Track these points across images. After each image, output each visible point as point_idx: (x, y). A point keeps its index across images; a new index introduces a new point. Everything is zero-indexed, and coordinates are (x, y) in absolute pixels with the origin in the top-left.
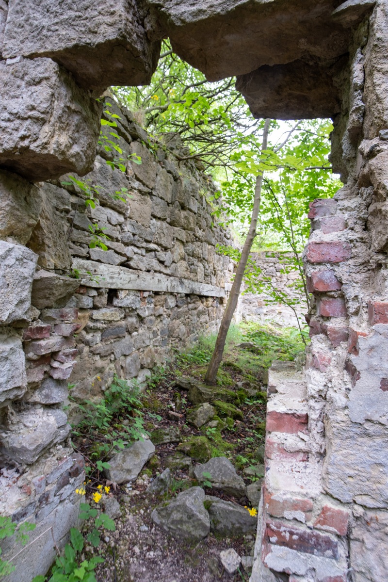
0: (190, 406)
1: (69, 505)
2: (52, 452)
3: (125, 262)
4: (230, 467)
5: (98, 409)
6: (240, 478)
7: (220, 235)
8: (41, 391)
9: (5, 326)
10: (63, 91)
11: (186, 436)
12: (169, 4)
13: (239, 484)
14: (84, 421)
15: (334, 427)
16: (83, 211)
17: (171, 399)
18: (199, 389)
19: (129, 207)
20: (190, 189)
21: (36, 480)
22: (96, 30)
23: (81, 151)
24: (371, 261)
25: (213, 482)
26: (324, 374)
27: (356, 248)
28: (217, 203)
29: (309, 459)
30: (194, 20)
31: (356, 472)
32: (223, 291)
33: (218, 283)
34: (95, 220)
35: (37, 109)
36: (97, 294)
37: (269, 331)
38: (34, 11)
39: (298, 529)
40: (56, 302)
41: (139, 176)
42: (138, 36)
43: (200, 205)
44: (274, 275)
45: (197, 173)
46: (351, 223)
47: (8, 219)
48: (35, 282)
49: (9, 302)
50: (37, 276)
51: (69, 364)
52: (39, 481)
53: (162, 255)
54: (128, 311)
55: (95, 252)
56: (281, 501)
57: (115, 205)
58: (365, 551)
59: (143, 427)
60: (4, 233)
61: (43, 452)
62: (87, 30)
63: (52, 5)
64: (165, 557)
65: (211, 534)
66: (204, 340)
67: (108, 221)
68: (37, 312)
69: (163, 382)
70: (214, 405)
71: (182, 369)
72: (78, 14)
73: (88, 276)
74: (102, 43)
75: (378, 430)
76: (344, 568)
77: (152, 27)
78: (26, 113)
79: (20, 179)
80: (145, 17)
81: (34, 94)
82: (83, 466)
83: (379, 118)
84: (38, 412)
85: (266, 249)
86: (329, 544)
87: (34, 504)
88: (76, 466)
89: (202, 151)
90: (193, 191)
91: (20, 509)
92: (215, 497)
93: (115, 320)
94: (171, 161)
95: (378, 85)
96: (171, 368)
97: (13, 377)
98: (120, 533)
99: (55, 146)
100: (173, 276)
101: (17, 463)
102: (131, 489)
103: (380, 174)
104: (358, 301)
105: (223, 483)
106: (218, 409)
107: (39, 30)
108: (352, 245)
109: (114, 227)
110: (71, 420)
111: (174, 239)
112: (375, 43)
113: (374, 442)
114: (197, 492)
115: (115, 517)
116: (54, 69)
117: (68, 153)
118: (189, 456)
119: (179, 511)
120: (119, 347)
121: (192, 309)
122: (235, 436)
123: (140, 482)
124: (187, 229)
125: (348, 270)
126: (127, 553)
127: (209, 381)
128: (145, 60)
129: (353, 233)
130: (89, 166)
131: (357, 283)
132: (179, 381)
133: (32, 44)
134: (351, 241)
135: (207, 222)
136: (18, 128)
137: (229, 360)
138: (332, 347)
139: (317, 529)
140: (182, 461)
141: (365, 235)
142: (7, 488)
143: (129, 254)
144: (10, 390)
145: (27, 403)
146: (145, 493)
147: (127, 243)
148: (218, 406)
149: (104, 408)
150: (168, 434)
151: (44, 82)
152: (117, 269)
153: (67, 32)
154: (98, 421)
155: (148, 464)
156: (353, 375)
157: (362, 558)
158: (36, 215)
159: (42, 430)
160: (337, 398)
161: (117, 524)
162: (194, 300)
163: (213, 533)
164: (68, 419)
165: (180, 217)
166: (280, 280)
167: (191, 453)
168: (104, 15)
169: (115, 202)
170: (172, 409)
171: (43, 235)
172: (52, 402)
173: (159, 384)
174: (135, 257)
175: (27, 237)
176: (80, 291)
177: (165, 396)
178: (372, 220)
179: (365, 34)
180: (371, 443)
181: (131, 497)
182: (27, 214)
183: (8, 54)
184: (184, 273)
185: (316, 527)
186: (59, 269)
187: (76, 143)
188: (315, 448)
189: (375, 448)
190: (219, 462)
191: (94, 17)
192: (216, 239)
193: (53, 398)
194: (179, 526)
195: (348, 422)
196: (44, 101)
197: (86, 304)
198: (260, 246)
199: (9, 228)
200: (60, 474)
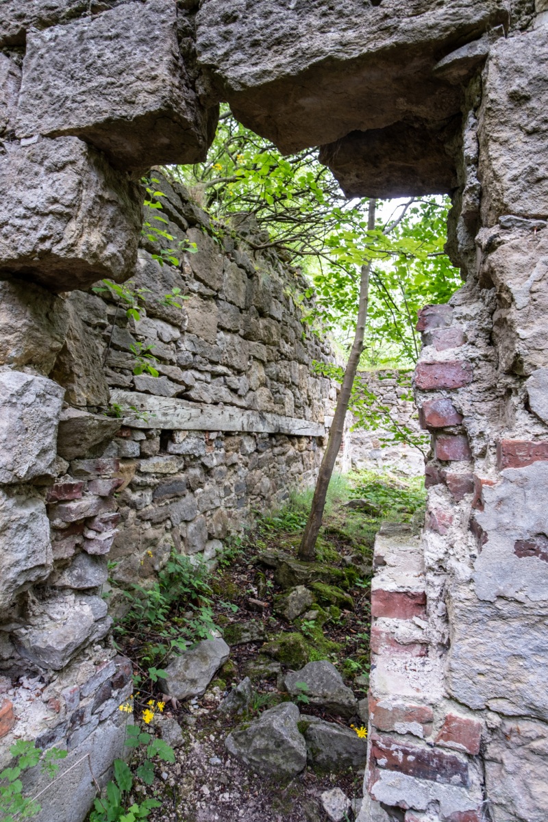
0: (279, 590)
1: (111, 728)
2: (88, 654)
3: (183, 392)
4: (334, 674)
5: (150, 596)
6: (350, 689)
7: (316, 350)
8: (71, 572)
9: (23, 484)
10: (93, 176)
11: (273, 633)
12: (226, 65)
13: (348, 698)
14: (132, 614)
15: (456, 607)
16: (124, 326)
17: (252, 581)
18: (290, 567)
19: (186, 317)
20: (271, 287)
21: (66, 692)
22: (133, 99)
23: (119, 251)
24: (498, 385)
25: (310, 696)
26: (445, 537)
27: (479, 368)
28: (311, 305)
29: (429, 653)
30: (257, 83)
31: (489, 667)
32: (322, 428)
33: (314, 417)
34: (140, 337)
35: (61, 201)
36: (145, 438)
37: (389, 483)
38: (55, 78)
39: (415, 747)
40: (89, 450)
41: (199, 274)
42: (187, 103)
43: (286, 310)
44: (394, 402)
45: (280, 266)
46: (470, 335)
47: (25, 342)
48: (62, 424)
49: (28, 452)
50: (64, 416)
51: (109, 533)
52: (71, 692)
53: (235, 381)
54: (189, 460)
55: (141, 380)
56: (390, 709)
57: (168, 315)
58: (505, 775)
59: (211, 620)
60: (21, 361)
61: (75, 654)
62: (122, 99)
63: (77, 70)
64: (244, 801)
65: (309, 768)
66: (297, 498)
67: (158, 337)
68: (65, 465)
69: (241, 557)
70: (311, 589)
71: (266, 539)
72: (110, 80)
73: (133, 414)
74: (142, 116)
75: (514, 609)
76: (477, 799)
77: (205, 90)
78: (47, 208)
79: (40, 290)
80: (196, 78)
81: (57, 183)
82: (130, 673)
83: (499, 200)
84: (68, 600)
85: (381, 367)
86: (456, 767)
87: (64, 724)
88: (121, 673)
89: (287, 235)
90: (276, 291)
91: (45, 730)
92: (313, 717)
93: (172, 472)
94: (243, 252)
95: (495, 159)
96: (251, 538)
97: (34, 552)
98: (182, 767)
99: (84, 248)
100: (250, 409)
101: (41, 669)
102: (197, 707)
103: (502, 272)
104: (484, 439)
105: (325, 697)
106: (318, 594)
107: (62, 101)
108: (474, 365)
109: (166, 346)
110: (113, 612)
111: (250, 359)
112: (488, 106)
113: (510, 626)
114: (287, 709)
115: (175, 745)
116: (82, 149)
117: (101, 256)
118: (278, 661)
119: (263, 736)
120: (178, 510)
121: (278, 455)
122: (342, 631)
123: (209, 696)
124: (268, 344)
125: (469, 398)
126: (192, 795)
127: (305, 555)
128: (198, 132)
129: (475, 349)
130: (129, 270)
131: (482, 415)
132: (262, 556)
133: (53, 119)
134: (473, 360)
135: (296, 332)
136: (37, 226)
137: (333, 524)
138: (455, 502)
139: (438, 746)
140: (267, 668)
141: (490, 352)
142: (28, 703)
143: (188, 382)
144: (31, 569)
145: (54, 588)
146: (216, 713)
147: (185, 366)
148: (318, 590)
149: (157, 595)
150: (247, 631)
151: (70, 167)
152: (171, 402)
153: (97, 103)
154: (150, 613)
155: (219, 672)
156: (479, 537)
157: (501, 785)
158: (61, 335)
159: (74, 624)
160: (460, 569)
161: (179, 754)
162: (281, 441)
163: (312, 766)
164: (109, 610)
165: (257, 328)
166: (403, 409)
167: (279, 657)
168: (143, 81)
169: (168, 311)
170: (253, 596)
171: (72, 360)
172: (87, 585)
173: (234, 560)
174: (197, 385)
175: (50, 364)
176: (121, 433)
177: (244, 577)
178: (497, 332)
179: (477, 93)
180: (506, 628)
181: (197, 717)
182: (49, 335)
183: (23, 133)
184: (266, 404)
185: (438, 743)
186: (93, 406)
187: (112, 242)
188: (436, 638)
189: (511, 634)
190: (319, 668)
191: (131, 83)
192: (309, 355)
193: (87, 580)
194: (264, 757)
195: (474, 600)
196: (69, 191)
197: (130, 451)
198: (373, 363)
199: (26, 355)
200: (98, 684)
